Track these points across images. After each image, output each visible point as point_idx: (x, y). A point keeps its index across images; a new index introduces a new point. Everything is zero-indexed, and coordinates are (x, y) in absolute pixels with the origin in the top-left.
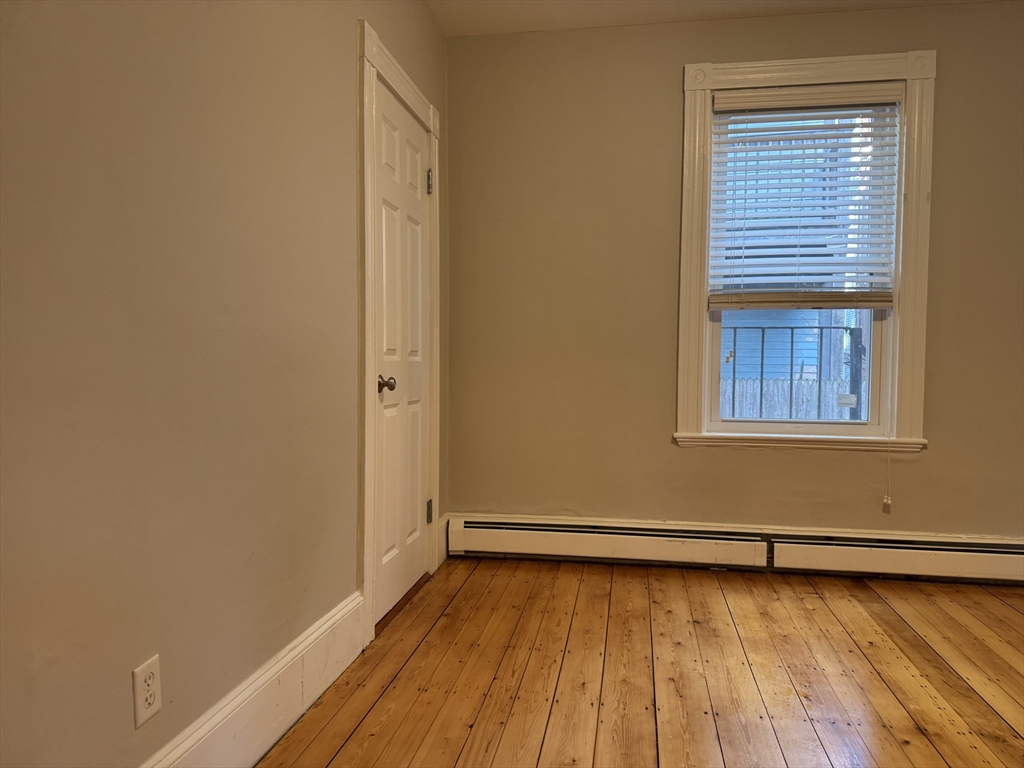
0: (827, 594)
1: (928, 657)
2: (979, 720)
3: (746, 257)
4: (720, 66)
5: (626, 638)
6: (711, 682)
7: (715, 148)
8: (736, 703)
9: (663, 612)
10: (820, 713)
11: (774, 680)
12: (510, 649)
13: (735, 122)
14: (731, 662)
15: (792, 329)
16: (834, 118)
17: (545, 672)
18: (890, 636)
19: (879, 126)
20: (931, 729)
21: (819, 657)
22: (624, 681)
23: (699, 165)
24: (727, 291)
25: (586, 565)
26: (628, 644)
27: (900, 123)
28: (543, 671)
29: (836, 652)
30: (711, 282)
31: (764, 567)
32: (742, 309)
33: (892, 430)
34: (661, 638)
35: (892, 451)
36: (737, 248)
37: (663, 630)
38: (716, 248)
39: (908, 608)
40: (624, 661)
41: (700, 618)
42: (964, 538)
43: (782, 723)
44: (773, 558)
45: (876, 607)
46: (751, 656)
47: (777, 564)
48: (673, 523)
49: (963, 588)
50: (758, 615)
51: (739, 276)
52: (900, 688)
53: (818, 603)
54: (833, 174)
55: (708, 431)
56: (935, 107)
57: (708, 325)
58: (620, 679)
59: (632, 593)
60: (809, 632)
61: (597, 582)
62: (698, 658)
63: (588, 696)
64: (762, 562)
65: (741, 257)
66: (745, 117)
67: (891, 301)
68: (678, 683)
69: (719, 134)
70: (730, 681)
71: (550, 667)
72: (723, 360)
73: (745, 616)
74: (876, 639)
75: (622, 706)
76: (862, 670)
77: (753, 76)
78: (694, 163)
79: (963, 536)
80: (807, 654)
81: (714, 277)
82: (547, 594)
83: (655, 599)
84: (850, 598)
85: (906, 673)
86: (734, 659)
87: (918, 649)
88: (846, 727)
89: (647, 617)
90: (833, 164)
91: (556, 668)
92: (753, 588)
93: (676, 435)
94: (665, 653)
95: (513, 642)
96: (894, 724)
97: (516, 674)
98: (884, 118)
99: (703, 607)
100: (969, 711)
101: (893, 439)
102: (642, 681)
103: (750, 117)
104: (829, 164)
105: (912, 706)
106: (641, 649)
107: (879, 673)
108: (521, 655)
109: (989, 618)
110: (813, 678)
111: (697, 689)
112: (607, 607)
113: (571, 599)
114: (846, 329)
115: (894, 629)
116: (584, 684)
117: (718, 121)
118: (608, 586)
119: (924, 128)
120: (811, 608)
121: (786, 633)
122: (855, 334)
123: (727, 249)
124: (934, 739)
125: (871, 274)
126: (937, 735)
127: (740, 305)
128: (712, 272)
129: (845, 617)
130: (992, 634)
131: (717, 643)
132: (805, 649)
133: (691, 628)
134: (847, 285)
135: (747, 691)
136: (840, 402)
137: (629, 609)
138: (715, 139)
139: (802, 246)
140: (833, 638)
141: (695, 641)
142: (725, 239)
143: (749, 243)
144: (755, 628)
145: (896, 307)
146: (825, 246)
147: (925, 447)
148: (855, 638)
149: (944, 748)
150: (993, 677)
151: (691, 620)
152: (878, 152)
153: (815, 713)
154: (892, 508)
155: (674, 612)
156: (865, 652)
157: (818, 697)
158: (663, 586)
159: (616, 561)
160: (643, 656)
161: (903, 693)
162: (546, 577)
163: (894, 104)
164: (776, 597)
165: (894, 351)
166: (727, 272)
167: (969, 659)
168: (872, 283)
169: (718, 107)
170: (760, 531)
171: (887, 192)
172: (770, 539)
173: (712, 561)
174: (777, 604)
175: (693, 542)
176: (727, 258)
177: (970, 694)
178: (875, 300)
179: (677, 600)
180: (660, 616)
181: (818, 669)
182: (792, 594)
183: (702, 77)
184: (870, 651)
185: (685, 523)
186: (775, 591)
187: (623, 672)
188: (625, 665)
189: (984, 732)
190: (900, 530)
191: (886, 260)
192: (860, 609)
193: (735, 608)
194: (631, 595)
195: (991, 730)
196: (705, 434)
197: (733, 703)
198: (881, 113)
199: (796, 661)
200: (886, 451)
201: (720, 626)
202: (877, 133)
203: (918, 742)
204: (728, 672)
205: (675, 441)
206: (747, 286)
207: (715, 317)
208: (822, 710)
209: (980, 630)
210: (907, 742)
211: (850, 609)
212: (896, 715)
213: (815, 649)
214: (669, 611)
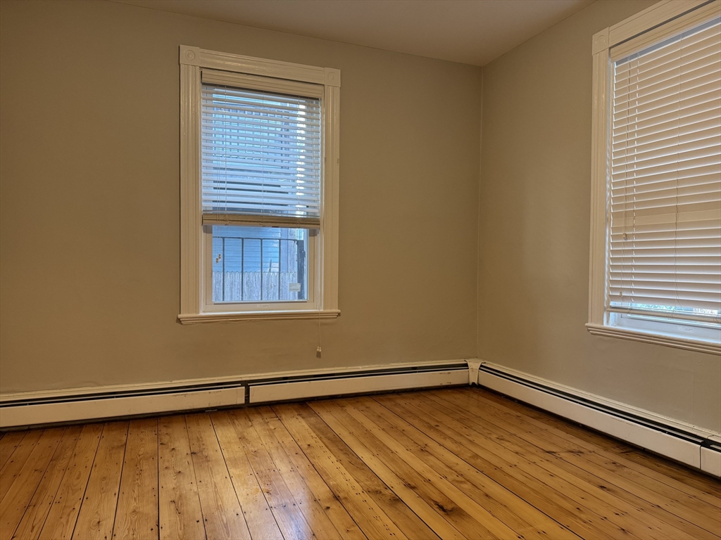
0: (283, 416)
1: (341, 448)
2: (367, 483)
3: (228, 189)
4: (206, 51)
5: (137, 477)
6: (203, 496)
7: (203, 109)
8: (220, 508)
9: (168, 450)
10: (276, 502)
11: (247, 485)
12: (31, 507)
13: (217, 93)
14: (218, 479)
15: (261, 239)
16: (286, 102)
17: (64, 520)
18: (320, 438)
19: (310, 112)
20: (341, 495)
21: (277, 462)
22: (134, 511)
23: (192, 118)
24: (215, 212)
25: (106, 424)
26: (139, 481)
27: (321, 112)
28: (62, 519)
29: (288, 456)
30: (204, 204)
31: (243, 405)
32: (226, 225)
33: (321, 305)
34: (166, 471)
35: (321, 318)
36: (221, 182)
37: (167, 464)
38: (208, 181)
39: (330, 417)
40: (135, 496)
41: (195, 449)
42: (361, 368)
43: (252, 515)
44: (249, 397)
45: (313, 420)
46: (232, 471)
47: (252, 400)
48: (178, 381)
49: (361, 399)
50: (238, 440)
51: (224, 202)
52: (325, 472)
53: (278, 424)
54: (287, 139)
55: (204, 312)
56: (340, 105)
57: (202, 235)
58: (131, 511)
59: (144, 441)
60: (271, 446)
61: (114, 437)
62: (194, 481)
63: (102, 531)
64: (242, 401)
65: (224, 189)
66: (224, 91)
67: (319, 224)
68: (178, 505)
69: (207, 100)
70: (216, 493)
71: (69, 515)
72: (214, 260)
73: (229, 442)
74: (312, 442)
75: (131, 533)
76: (303, 464)
77: (229, 63)
78: (188, 118)
79: (360, 367)
80: (269, 461)
81: (206, 201)
82: (69, 453)
83: (163, 442)
84: (298, 417)
85: (329, 461)
86: (219, 476)
87: (336, 443)
88: (292, 507)
89: (155, 457)
90: (287, 133)
91: (74, 515)
92: (235, 420)
93: (180, 316)
94: (168, 482)
95: (34, 501)
96: (321, 497)
97: (35, 530)
98: (312, 107)
99: (199, 440)
100: (362, 478)
101: (322, 310)
102: (149, 509)
103: (227, 91)
104: (284, 132)
105: (331, 483)
106: (149, 482)
107: (313, 465)
108: (41, 511)
109: (374, 416)
110: (273, 478)
111: (192, 505)
112: (122, 455)
113: (91, 455)
114: (295, 240)
115: (322, 433)
116: (99, 522)
117: (205, 90)
118: (124, 438)
119: (335, 117)
120: (273, 428)
121: (256, 449)
122: (300, 243)
123: (215, 182)
124: (343, 501)
125: (308, 207)
126: (345, 498)
127: (225, 222)
128: (204, 197)
129: (294, 430)
130: (375, 425)
131: (208, 466)
132: (268, 458)
133: (189, 459)
134: (298, 213)
135: (229, 499)
136: (291, 288)
137: (141, 453)
138: (203, 102)
139: (265, 185)
140: (286, 447)
141: (192, 468)
142: (212, 174)
143: (230, 179)
144: (236, 450)
145: (322, 229)
146: (279, 186)
147: (339, 314)
148: (299, 444)
149: (349, 506)
150: (375, 453)
151: (189, 452)
152: (309, 129)
153: (273, 503)
154: (322, 355)
155: (177, 449)
156: (305, 452)
157: (275, 490)
158: (170, 431)
159: (131, 417)
160: (151, 488)
161: (326, 475)
162: (68, 440)
163: (318, 99)
164: (250, 424)
165: (321, 255)
166: (215, 198)
167: (363, 444)
168: (308, 213)
169: (205, 80)
170: (240, 380)
171: (315, 155)
172: (246, 384)
173: (207, 406)
174: (251, 429)
175: (193, 394)
176: (215, 188)
177: (363, 467)
178: (310, 223)
179: (179, 440)
180: (166, 454)
181: (276, 470)
182: (261, 420)
183: (192, 57)
184: (308, 451)
185: (187, 380)
186: (250, 420)
187: (133, 505)
188: (135, 498)
189: (370, 490)
190: (327, 367)
191: (315, 198)
192: (303, 423)
193: (221, 438)
194: (144, 442)
195: (373, 488)
196: (202, 314)
197: (218, 509)
198: (310, 104)
199: (262, 468)
200: (318, 319)
201: (211, 453)
202: (308, 116)
203: (335, 506)
204: (215, 486)
205: (179, 320)
206: (229, 209)
207: (208, 230)
208: (278, 499)
209: (369, 425)
210: (328, 508)
211: (297, 425)
212: (322, 491)
213: (274, 457)
214: (173, 449)
